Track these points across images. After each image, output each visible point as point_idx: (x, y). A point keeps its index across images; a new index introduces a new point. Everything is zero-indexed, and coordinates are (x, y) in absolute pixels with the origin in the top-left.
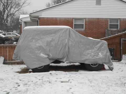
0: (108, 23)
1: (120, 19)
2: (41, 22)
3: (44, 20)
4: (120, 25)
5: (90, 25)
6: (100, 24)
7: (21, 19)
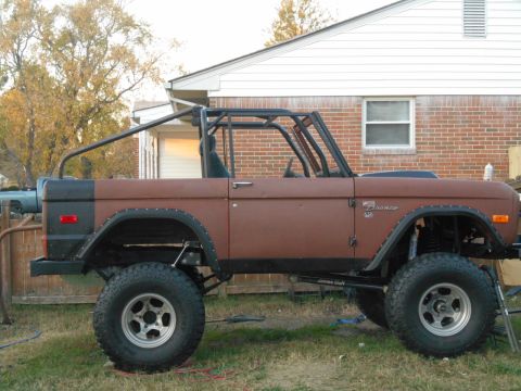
5: (439, 126)
6: (485, 122)
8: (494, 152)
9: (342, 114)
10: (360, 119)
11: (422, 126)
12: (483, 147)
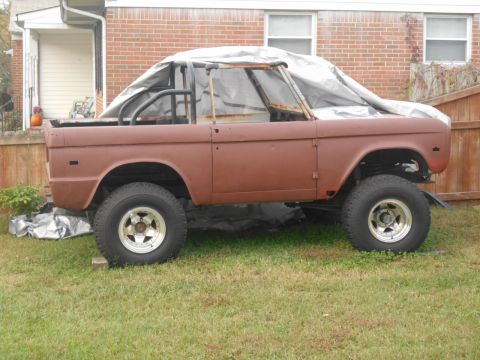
0: (422, 35)
1: (472, 15)
2: (116, 31)
3: (129, 22)
4: (475, 44)
5: (340, 42)
6: (386, 38)
7: (21, 18)
8: (395, 69)
9: (244, 28)
10: (262, 33)
11: (324, 42)
12: (383, 64)
